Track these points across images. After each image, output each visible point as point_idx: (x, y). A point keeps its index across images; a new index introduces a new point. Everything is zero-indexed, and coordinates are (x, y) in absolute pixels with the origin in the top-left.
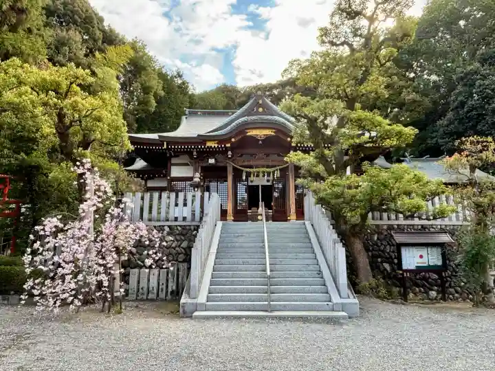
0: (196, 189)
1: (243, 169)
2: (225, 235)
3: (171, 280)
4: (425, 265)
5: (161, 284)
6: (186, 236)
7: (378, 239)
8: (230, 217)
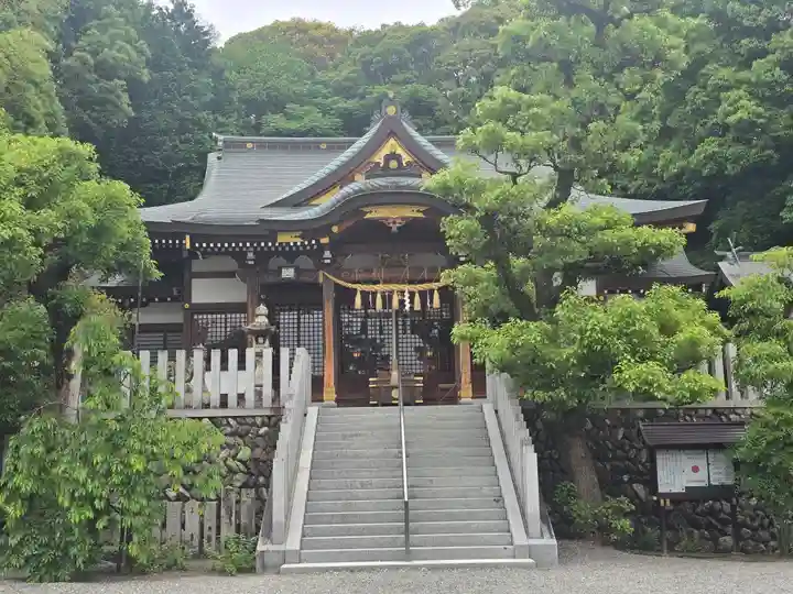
0: (261, 340)
1: (354, 286)
2: (324, 434)
3: (224, 520)
4: (703, 485)
5: (206, 528)
6: (247, 439)
7: (624, 437)
8: (330, 393)
